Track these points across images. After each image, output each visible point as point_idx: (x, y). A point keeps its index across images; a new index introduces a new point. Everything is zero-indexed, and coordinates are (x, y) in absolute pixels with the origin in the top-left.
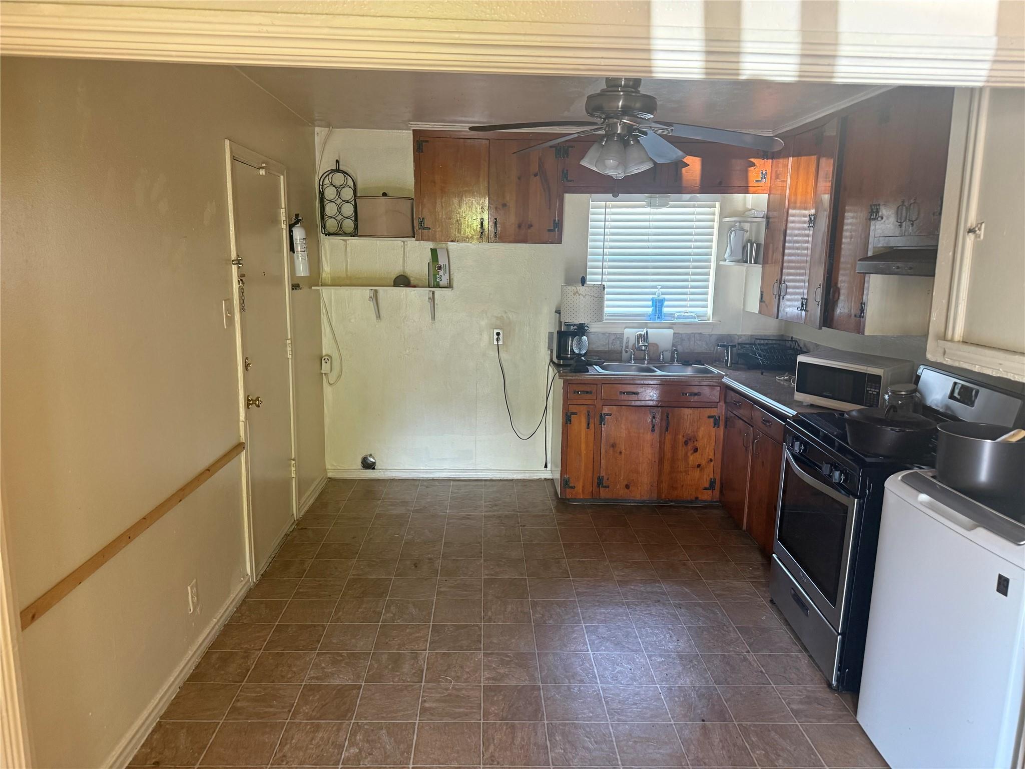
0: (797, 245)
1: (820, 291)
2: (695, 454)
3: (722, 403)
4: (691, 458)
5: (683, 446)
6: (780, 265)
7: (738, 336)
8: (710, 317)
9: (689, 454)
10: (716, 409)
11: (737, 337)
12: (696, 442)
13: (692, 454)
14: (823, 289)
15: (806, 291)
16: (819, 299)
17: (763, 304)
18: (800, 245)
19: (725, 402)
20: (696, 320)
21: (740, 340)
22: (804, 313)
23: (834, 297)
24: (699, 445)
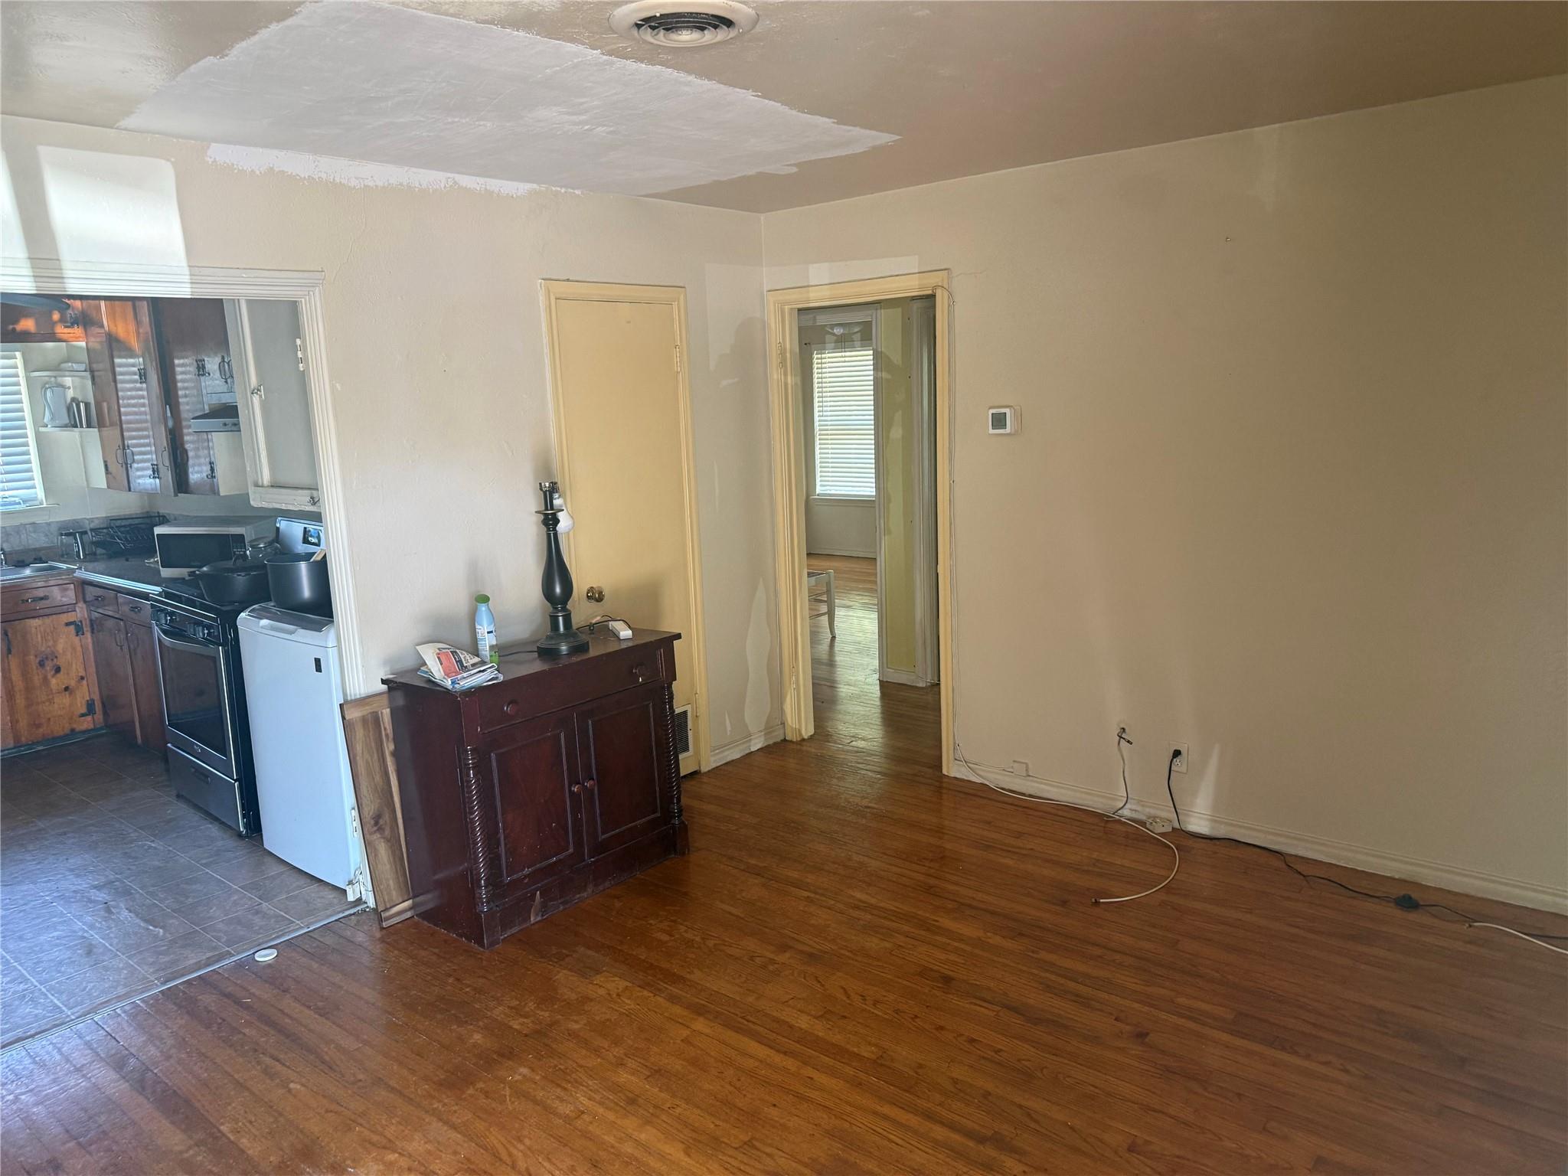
0: (133, 401)
1: (166, 454)
2: (58, 675)
3: (81, 604)
4: (54, 681)
5: (37, 669)
6: (119, 428)
7: (88, 519)
8: (42, 500)
9: (49, 677)
10: (73, 613)
11: (87, 522)
12: (55, 660)
13: (53, 676)
14: (169, 452)
15: (154, 457)
16: (167, 463)
17: (109, 476)
18: (136, 401)
19: (85, 602)
20: (23, 507)
21: (92, 526)
22: (157, 480)
23: (182, 459)
24: (61, 662)
